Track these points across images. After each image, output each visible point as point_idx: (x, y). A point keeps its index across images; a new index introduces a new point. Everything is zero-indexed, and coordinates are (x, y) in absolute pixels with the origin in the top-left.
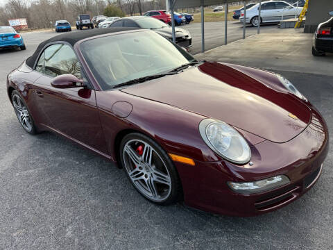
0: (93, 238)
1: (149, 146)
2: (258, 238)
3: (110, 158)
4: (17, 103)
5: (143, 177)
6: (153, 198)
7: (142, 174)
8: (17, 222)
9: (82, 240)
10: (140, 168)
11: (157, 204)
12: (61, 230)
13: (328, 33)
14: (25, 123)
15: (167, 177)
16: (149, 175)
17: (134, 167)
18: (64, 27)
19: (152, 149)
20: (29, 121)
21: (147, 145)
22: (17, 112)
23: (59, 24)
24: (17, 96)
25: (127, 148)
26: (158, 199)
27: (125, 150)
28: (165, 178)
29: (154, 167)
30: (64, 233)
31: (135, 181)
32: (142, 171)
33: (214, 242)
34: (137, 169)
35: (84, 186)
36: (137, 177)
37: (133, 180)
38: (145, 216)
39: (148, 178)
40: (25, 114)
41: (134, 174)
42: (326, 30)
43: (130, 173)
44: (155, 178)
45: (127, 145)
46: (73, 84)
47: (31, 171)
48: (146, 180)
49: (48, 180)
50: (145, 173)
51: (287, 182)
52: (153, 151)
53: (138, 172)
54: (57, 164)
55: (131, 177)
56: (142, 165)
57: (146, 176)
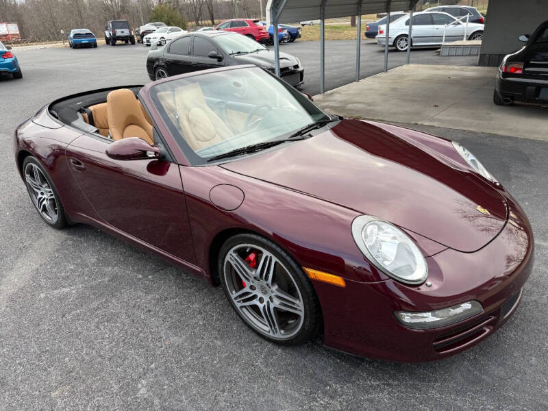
0: (183, 398)
1: (270, 254)
2: (433, 393)
3: (198, 269)
4: (32, 175)
5: (256, 302)
6: (271, 334)
7: (255, 297)
8: (55, 375)
9: (165, 401)
10: (252, 287)
11: (277, 343)
12: (129, 388)
13: (519, 72)
14: (45, 209)
15: (297, 302)
16: (266, 299)
17: (242, 286)
18: (85, 41)
19: (274, 259)
20: (54, 205)
21: (266, 253)
22: (31, 191)
23: (77, 35)
24: (34, 165)
25: (231, 257)
26: (280, 335)
27: (228, 258)
28: (294, 304)
29: (276, 287)
30: (136, 391)
31: (241, 307)
32: (254, 293)
33: (371, 401)
34: (247, 289)
35: (156, 315)
36: (244, 301)
37: (238, 305)
38: (259, 363)
39: (265, 303)
40: (46, 194)
41: (240, 296)
42: (516, 65)
43: (234, 295)
44: (276, 303)
45: (231, 252)
46: (142, 155)
47: (65, 290)
48: (261, 306)
49: (95, 304)
50: (260, 295)
52: (276, 263)
53: (247, 293)
54: (106, 279)
55: (235, 301)
56: (256, 283)
57: (261, 300)
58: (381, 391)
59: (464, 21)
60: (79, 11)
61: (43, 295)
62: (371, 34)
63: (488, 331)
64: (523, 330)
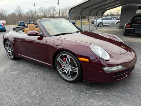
0: (45, 95)
3: (50, 65)
4: (7, 46)
6: (69, 80)
8: (10, 90)
9: (40, 95)
10: (64, 67)
12: (30, 92)
13: (129, 27)
14: (10, 55)
15: (76, 68)
16: (68, 69)
17: (61, 66)
18: (22, 24)
19: (70, 57)
20: (12, 53)
21: (68, 56)
22: (7, 50)
23: (20, 23)
24: (8, 43)
25: (59, 59)
26: (71, 79)
27: (58, 60)
28: (75, 69)
29: (70, 65)
30: (32, 93)
31: (61, 73)
32: (65, 68)
34: (63, 67)
35: (38, 77)
36: (62, 71)
40: (10, 50)
43: (59, 70)
44: (70, 70)
45: (59, 57)
47: (14, 72)
48: (66, 72)
49: (22, 75)
51: (124, 68)
53: (63, 69)
54: (25, 70)
55: (59, 72)
56: (65, 66)
57: (66, 70)
58: (99, 93)
59: (115, 19)
60: (21, 18)
61: (8, 74)
62: (93, 23)
63: (127, 76)
64: (136, 79)
